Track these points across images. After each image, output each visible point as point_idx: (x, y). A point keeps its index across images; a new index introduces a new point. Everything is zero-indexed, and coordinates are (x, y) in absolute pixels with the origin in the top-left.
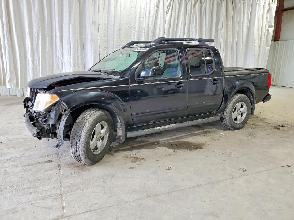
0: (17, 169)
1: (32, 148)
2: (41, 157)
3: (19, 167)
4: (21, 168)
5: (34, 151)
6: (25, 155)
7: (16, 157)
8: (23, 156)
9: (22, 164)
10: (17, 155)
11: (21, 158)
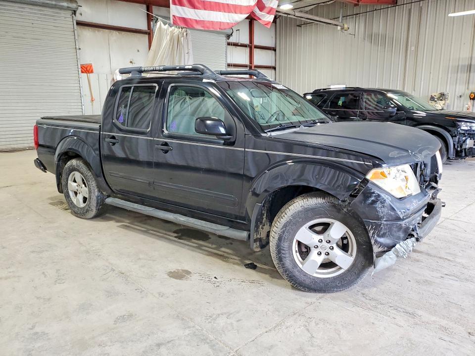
0: (464, 261)
1: (418, 282)
2: (418, 261)
3: (459, 263)
4: (458, 260)
5: (419, 275)
6: (439, 275)
7: (456, 279)
8: (443, 276)
9: (453, 264)
10: (451, 282)
11: (449, 273)
